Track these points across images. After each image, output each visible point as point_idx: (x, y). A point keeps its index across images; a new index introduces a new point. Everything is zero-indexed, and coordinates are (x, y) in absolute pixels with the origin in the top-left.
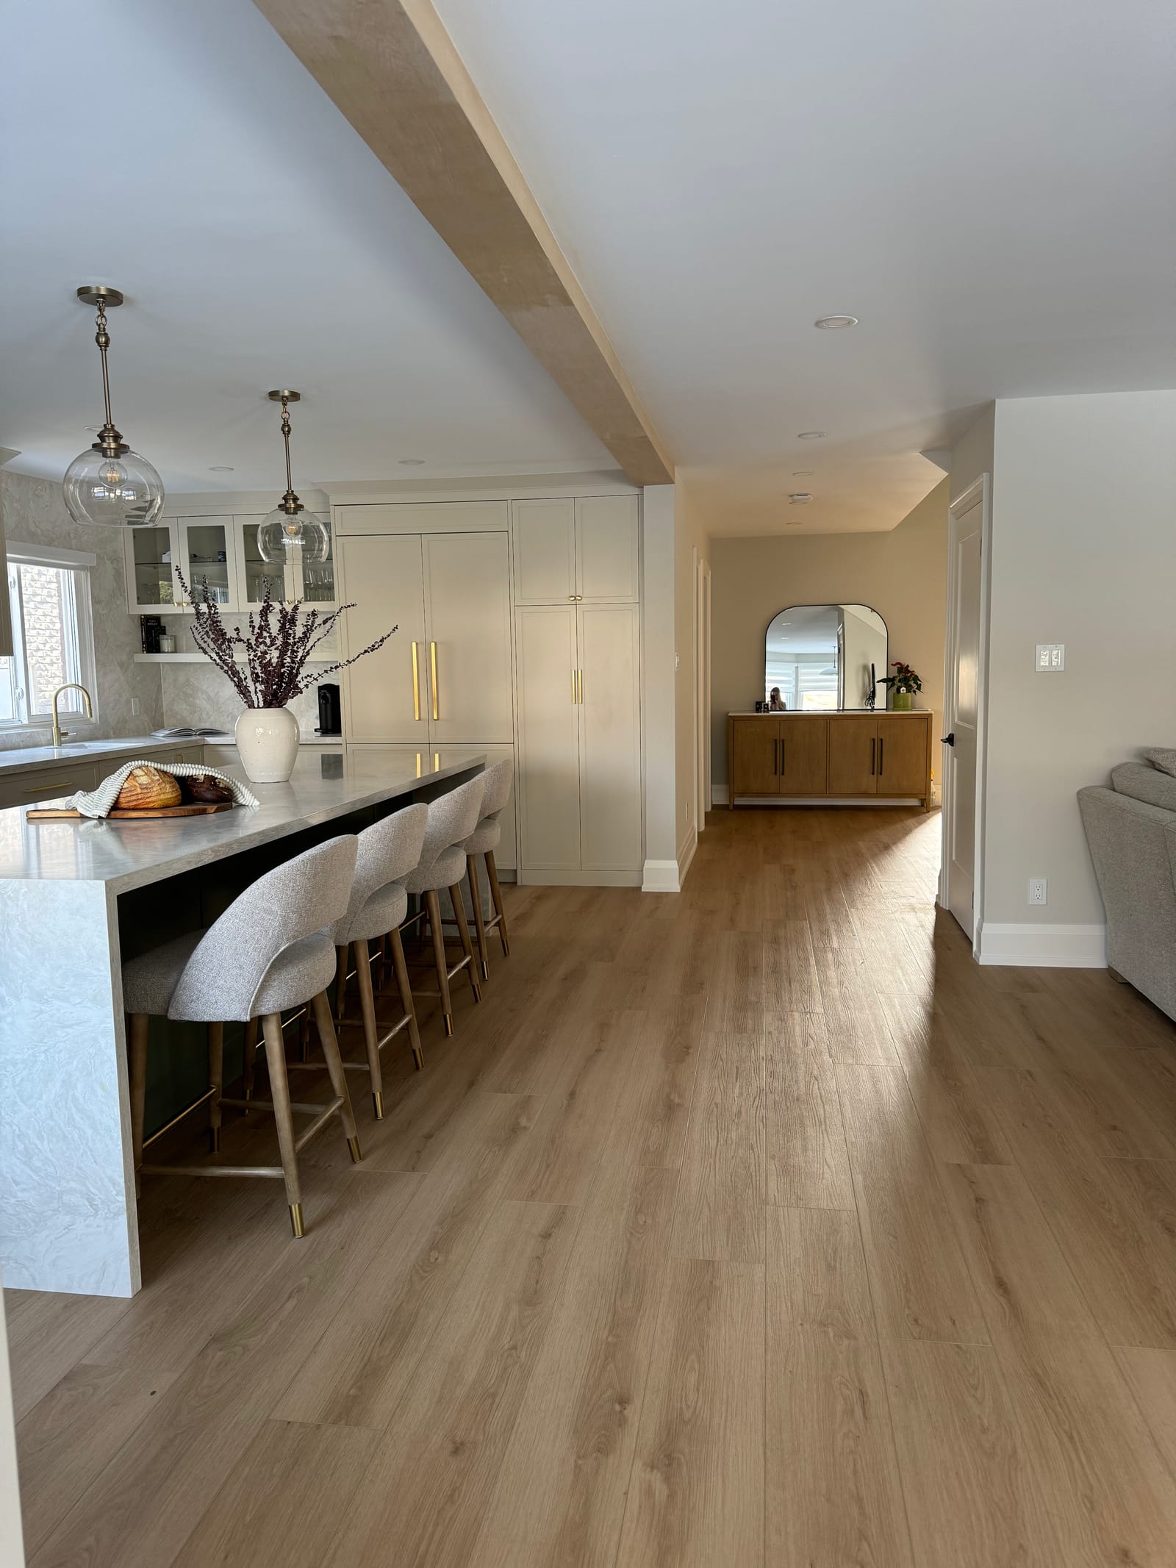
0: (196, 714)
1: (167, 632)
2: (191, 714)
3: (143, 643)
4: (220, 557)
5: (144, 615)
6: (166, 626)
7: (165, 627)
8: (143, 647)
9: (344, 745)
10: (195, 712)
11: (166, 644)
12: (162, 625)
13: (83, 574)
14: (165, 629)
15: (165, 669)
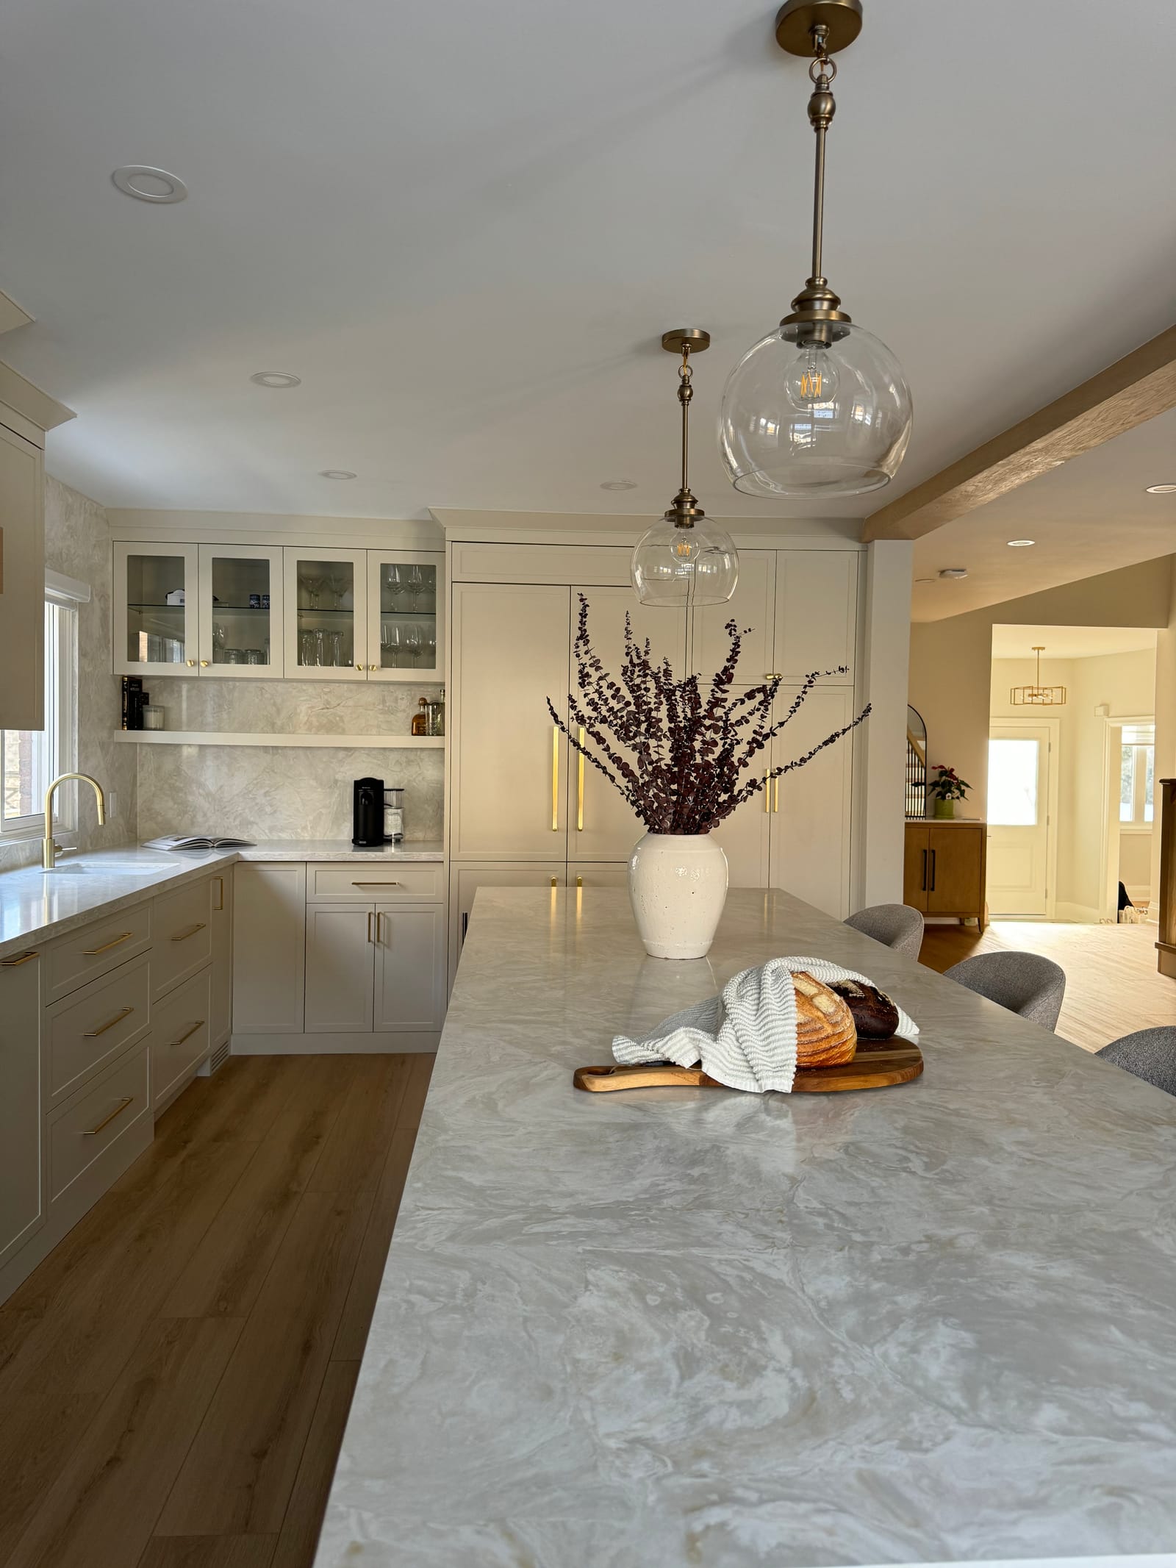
0: (186, 816)
1: (150, 703)
2: (179, 815)
3: (124, 715)
4: (253, 602)
5: (128, 677)
6: (150, 692)
7: (148, 694)
8: (123, 721)
9: (446, 863)
10: (185, 813)
11: (152, 717)
12: (144, 690)
13: (69, 613)
14: (148, 698)
15: (144, 752)
